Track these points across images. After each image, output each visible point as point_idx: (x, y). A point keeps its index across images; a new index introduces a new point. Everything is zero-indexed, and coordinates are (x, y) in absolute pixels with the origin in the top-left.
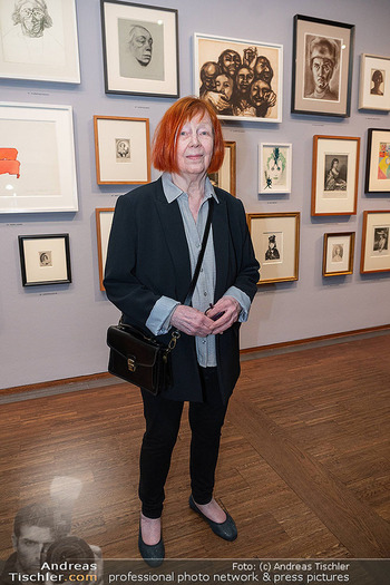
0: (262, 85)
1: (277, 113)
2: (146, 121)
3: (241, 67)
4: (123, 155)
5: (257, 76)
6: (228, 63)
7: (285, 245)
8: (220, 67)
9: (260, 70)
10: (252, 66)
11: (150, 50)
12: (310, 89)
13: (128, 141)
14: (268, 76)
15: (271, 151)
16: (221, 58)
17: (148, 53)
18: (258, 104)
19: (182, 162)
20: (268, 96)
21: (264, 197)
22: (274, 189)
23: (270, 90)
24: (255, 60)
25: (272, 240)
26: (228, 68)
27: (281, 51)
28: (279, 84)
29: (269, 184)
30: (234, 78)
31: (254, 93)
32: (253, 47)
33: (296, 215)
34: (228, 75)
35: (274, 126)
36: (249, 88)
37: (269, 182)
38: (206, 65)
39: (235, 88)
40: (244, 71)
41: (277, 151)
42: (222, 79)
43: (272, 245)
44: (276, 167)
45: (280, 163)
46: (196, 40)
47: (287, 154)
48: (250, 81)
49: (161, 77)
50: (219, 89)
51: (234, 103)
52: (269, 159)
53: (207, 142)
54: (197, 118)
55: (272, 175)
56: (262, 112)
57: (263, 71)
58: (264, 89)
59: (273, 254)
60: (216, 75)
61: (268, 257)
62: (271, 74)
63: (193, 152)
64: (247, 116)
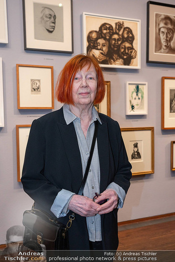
0: (127, 45)
1: (138, 63)
2: (51, 68)
3: (114, 34)
4: (36, 89)
5: (124, 40)
6: (105, 31)
7: (145, 149)
8: (100, 34)
9: (126, 36)
10: (121, 33)
11: (54, 23)
12: (158, 47)
13: (39, 81)
14: (131, 39)
15: (134, 87)
16: (101, 28)
17: (53, 25)
18: (125, 57)
19: (76, 97)
20: (131, 52)
21: (130, 117)
22: (136, 112)
23: (132, 48)
24: (122, 30)
25: (136, 146)
26: (105, 34)
27: (139, 24)
28: (138, 45)
29: (133, 109)
30: (109, 40)
31: (122, 50)
32: (121, 21)
33: (152, 129)
34: (105, 39)
35: (135, 71)
36: (119, 47)
37: (133, 107)
38: (91, 32)
39: (109, 47)
40: (116, 36)
41: (138, 88)
42: (101, 41)
43: (136, 149)
44: (137, 98)
45: (140, 95)
46: (84, 17)
47: (144, 89)
48: (120, 43)
49: (62, 40)
50: (99, 47)
51: (109, 56)
52: (133, 92)
53: (93, 84)
54: (85, 68)
55: (134, 103)
56: (127, 62)
57: (128, 37)
58: (128, 47)
59: (137, 155)
60: (97, 39)
61: (133, 157)
62: (133, 38)
63: (84, 91)
64: (118, 64)
